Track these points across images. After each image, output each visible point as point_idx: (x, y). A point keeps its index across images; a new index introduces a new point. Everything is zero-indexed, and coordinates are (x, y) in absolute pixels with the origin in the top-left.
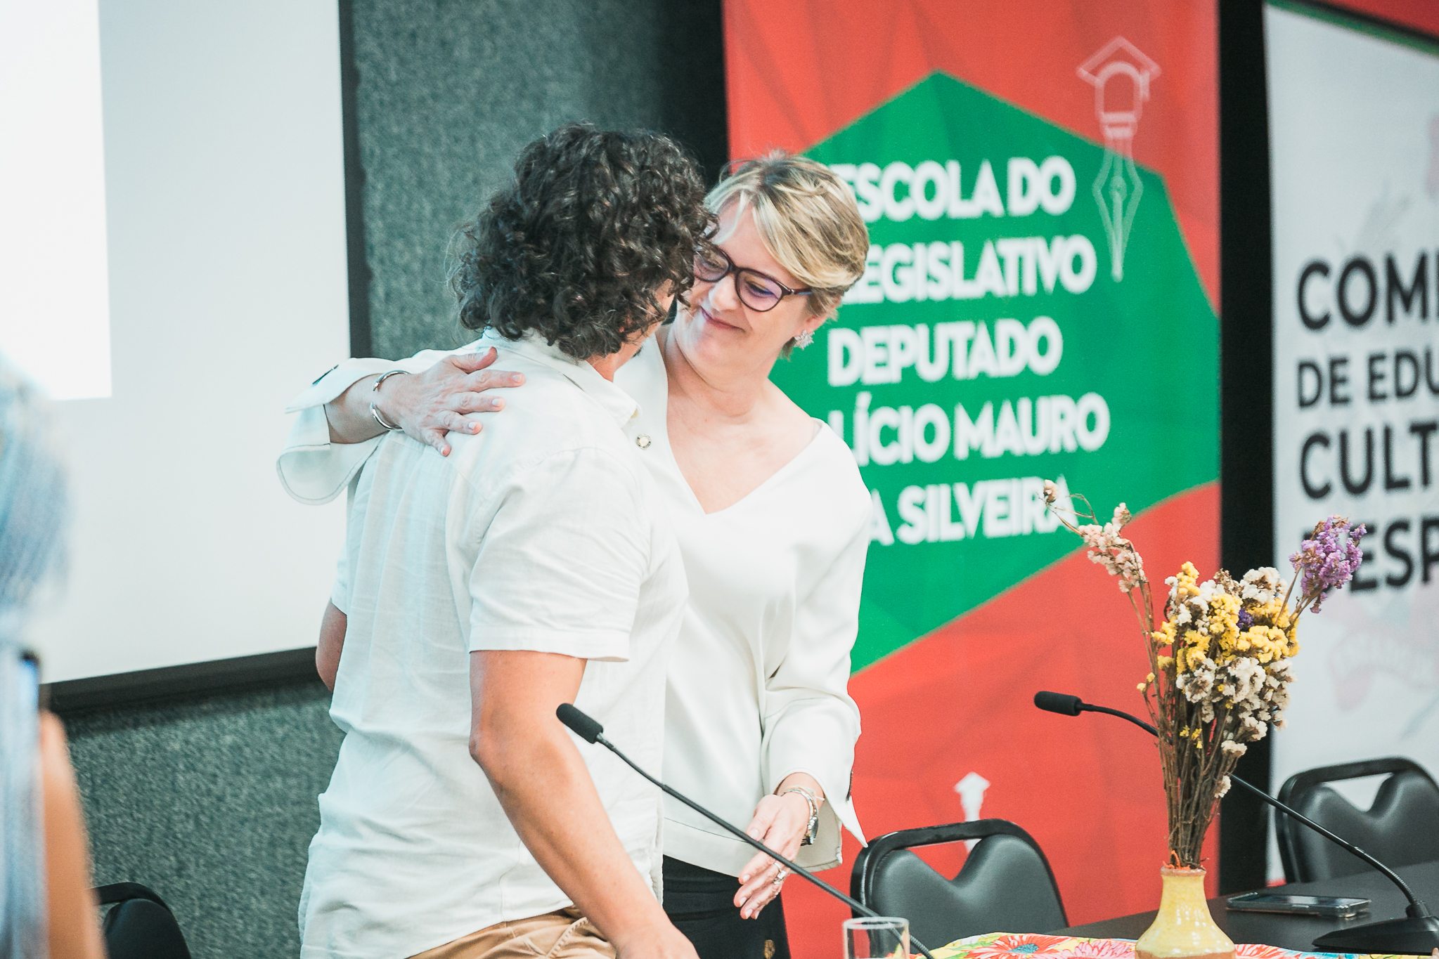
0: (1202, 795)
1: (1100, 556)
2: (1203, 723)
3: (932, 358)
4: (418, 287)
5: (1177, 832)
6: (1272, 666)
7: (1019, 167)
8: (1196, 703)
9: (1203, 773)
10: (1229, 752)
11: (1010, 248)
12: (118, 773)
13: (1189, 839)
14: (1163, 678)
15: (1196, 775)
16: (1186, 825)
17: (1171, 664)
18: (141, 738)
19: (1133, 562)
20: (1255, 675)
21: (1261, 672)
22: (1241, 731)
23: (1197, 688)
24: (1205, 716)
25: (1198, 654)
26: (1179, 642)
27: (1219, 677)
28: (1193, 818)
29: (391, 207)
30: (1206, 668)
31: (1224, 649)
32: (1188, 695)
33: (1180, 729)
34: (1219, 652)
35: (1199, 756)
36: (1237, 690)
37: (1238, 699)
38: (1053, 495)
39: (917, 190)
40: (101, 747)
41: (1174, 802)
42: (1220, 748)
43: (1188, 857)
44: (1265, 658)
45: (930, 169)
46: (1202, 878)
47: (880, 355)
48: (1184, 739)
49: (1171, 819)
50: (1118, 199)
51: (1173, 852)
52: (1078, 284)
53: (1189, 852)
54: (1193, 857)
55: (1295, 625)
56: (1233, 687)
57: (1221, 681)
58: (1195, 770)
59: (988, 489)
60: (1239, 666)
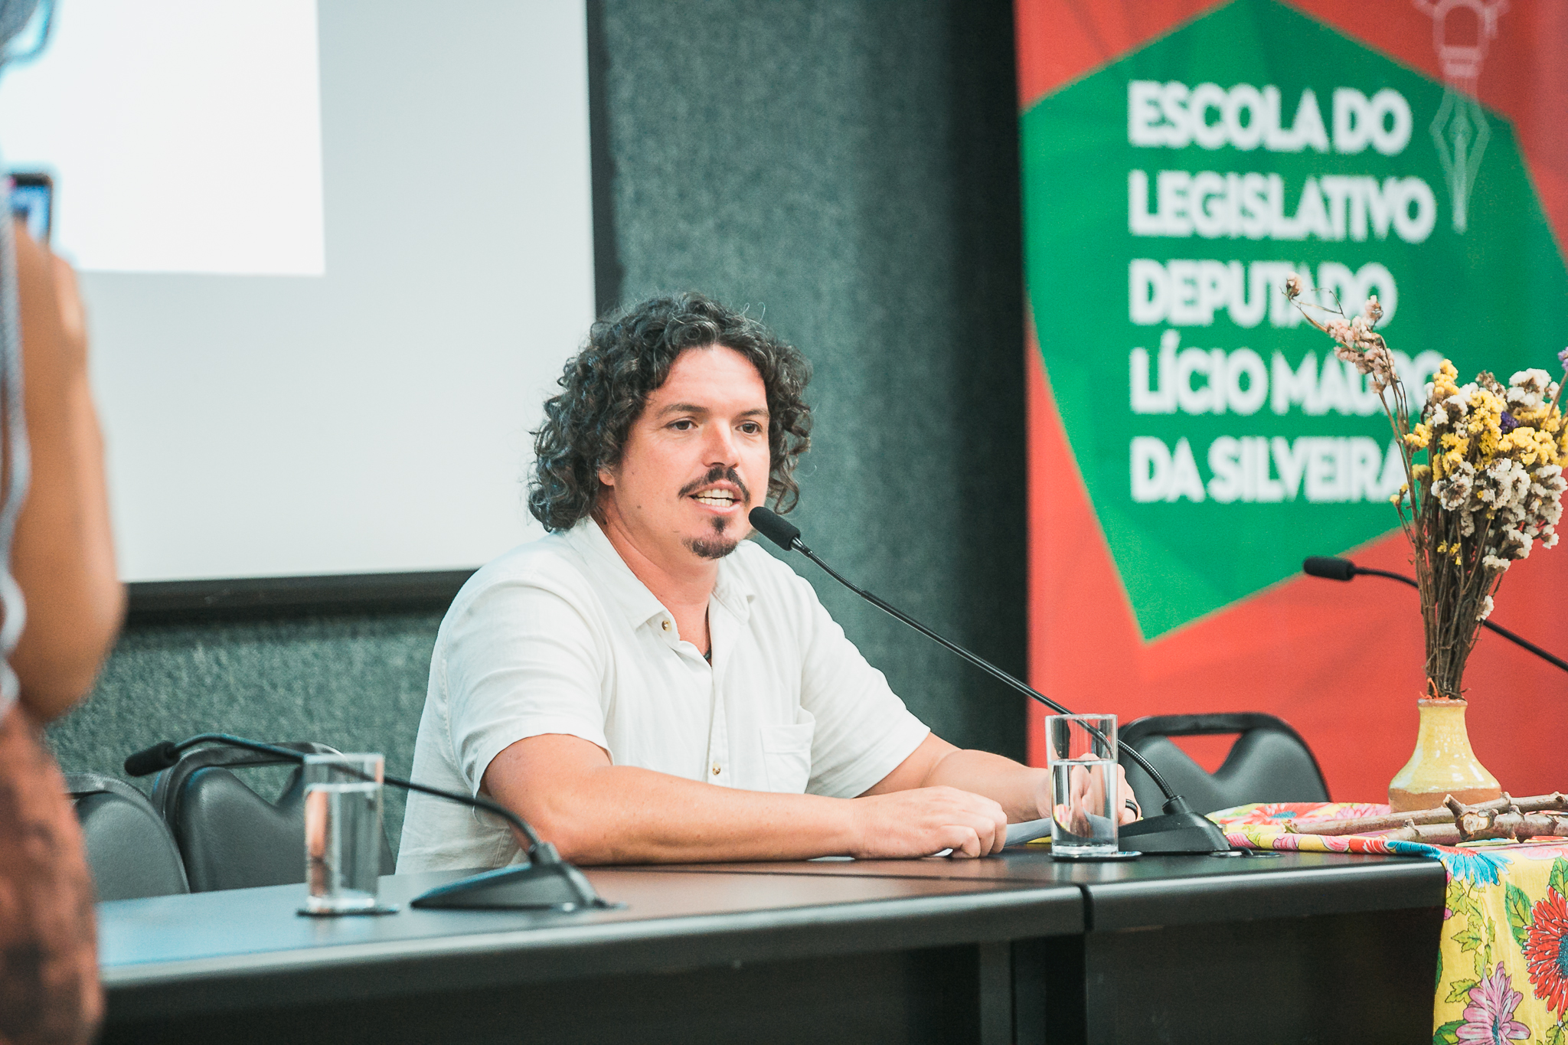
0: (1462, 618)
1: (1347, 353)
2: (1463, 536)
3: (1247, 299)
4: (672, 191)
5: (1435, 659)
6: (1539, 471)
7: (1346, 100)
8: (1452, 511)
9: (1463, 593)
10: (1491, 568)
11: (1337, 186)
12: (334, 685)
13: (1448, 666)
14: (1418, 485)
15: (1455, 596)
16: (1444, 652)
17: (1426, 473)
18: (360, 649)
19: (1385, 358)
20: (1518, 480)
21: (1525, 477)
22: (1504, 545)
23: (1454, 493)
24: (1464, 529)
25: (1455, 456)
26: (1435, 447)
27: (1477, 483)
28: (1452, 643)
29: (642, 101)
30: (1464, 473)
31: (1484, 453)
32: (1443, 501)
33: (1437, 544)
34: (1479, 456)
35: (1457, 573)
36: (1497, 495)
37: (1500, 503)
38: (1297, 287)
39: (1230, 116)
40: (316, 655)
41: (1431, 626)
42: (1481, 564)
43: (1447, 686)
44: (1529, 459)
45: (1244, 94)
46: (1463, 709)
47: (1188, 292)
48: (1442, 555)
49: (1428, 645)
50: (1460, 143)
51: (1430, 680)
52: (1416, 231)
53: (1447, 681)
54: (1453, 687)
55: (1566, 430)
56: (1492, 492)
57: (1481, 488)
58: (1454, 592)
59: (1312, 448)
60: (1499, 467)
